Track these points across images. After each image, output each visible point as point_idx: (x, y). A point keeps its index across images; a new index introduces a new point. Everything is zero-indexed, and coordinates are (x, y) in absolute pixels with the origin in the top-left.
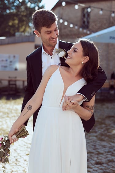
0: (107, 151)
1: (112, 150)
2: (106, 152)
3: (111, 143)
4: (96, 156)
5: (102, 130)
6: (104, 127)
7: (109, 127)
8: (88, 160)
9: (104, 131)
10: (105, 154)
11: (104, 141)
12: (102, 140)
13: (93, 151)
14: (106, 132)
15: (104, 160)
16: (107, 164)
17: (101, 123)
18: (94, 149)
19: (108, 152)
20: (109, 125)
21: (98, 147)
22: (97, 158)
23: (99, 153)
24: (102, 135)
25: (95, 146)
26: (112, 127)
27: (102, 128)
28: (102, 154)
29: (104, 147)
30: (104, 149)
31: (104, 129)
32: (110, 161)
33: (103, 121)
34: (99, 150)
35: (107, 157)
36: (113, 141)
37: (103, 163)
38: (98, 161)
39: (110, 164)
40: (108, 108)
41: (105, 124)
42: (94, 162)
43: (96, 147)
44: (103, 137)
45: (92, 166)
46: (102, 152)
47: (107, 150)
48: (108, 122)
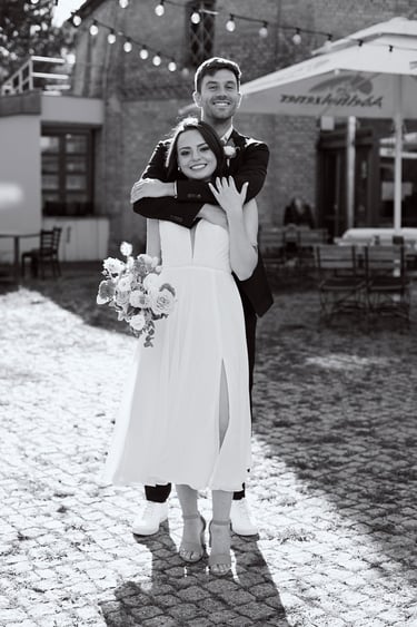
0: (298, 400)
1: (310, 399)
2: (295, 403)
3: (305, 385)
4: (273, 411)
5: (278, 358)
6: (281, 351)
7: (293, 351)
8: (253, 420)
9: (283, 359)
10: (293, 407)
11: (286, 380)
12: (281, 380)
13: (263, 402)
14: (287, 362)
15: (292, 419)
16: (302, 424)
17: (272, 343)
18: (263, 399)
19: (301, 402)
20: (295, 346)
21: (271, 393)
22: (276, 414)
23: (277, 406)
24: (279, 369)
25: (265, 391)
26: (303, 350)
27: (276, 355)
28: (287, 406)
29: (289, 392)
30: (289, 397)
31: (282, 355)
32: (308, 420)
33: (275, 339)
34: (278, 400)
35: (299, 413)
36: (309, 380)
37: (293, 424)
38: (278, 420)
39: (308, 424)
40: (282, 306)
41: (282, 345)
42: (269, 423)
43: (270, 395)
44: (281, 373)
45: (267, 431)
46: (286, 403)
47: (297, 398)
48: (288, 339)
